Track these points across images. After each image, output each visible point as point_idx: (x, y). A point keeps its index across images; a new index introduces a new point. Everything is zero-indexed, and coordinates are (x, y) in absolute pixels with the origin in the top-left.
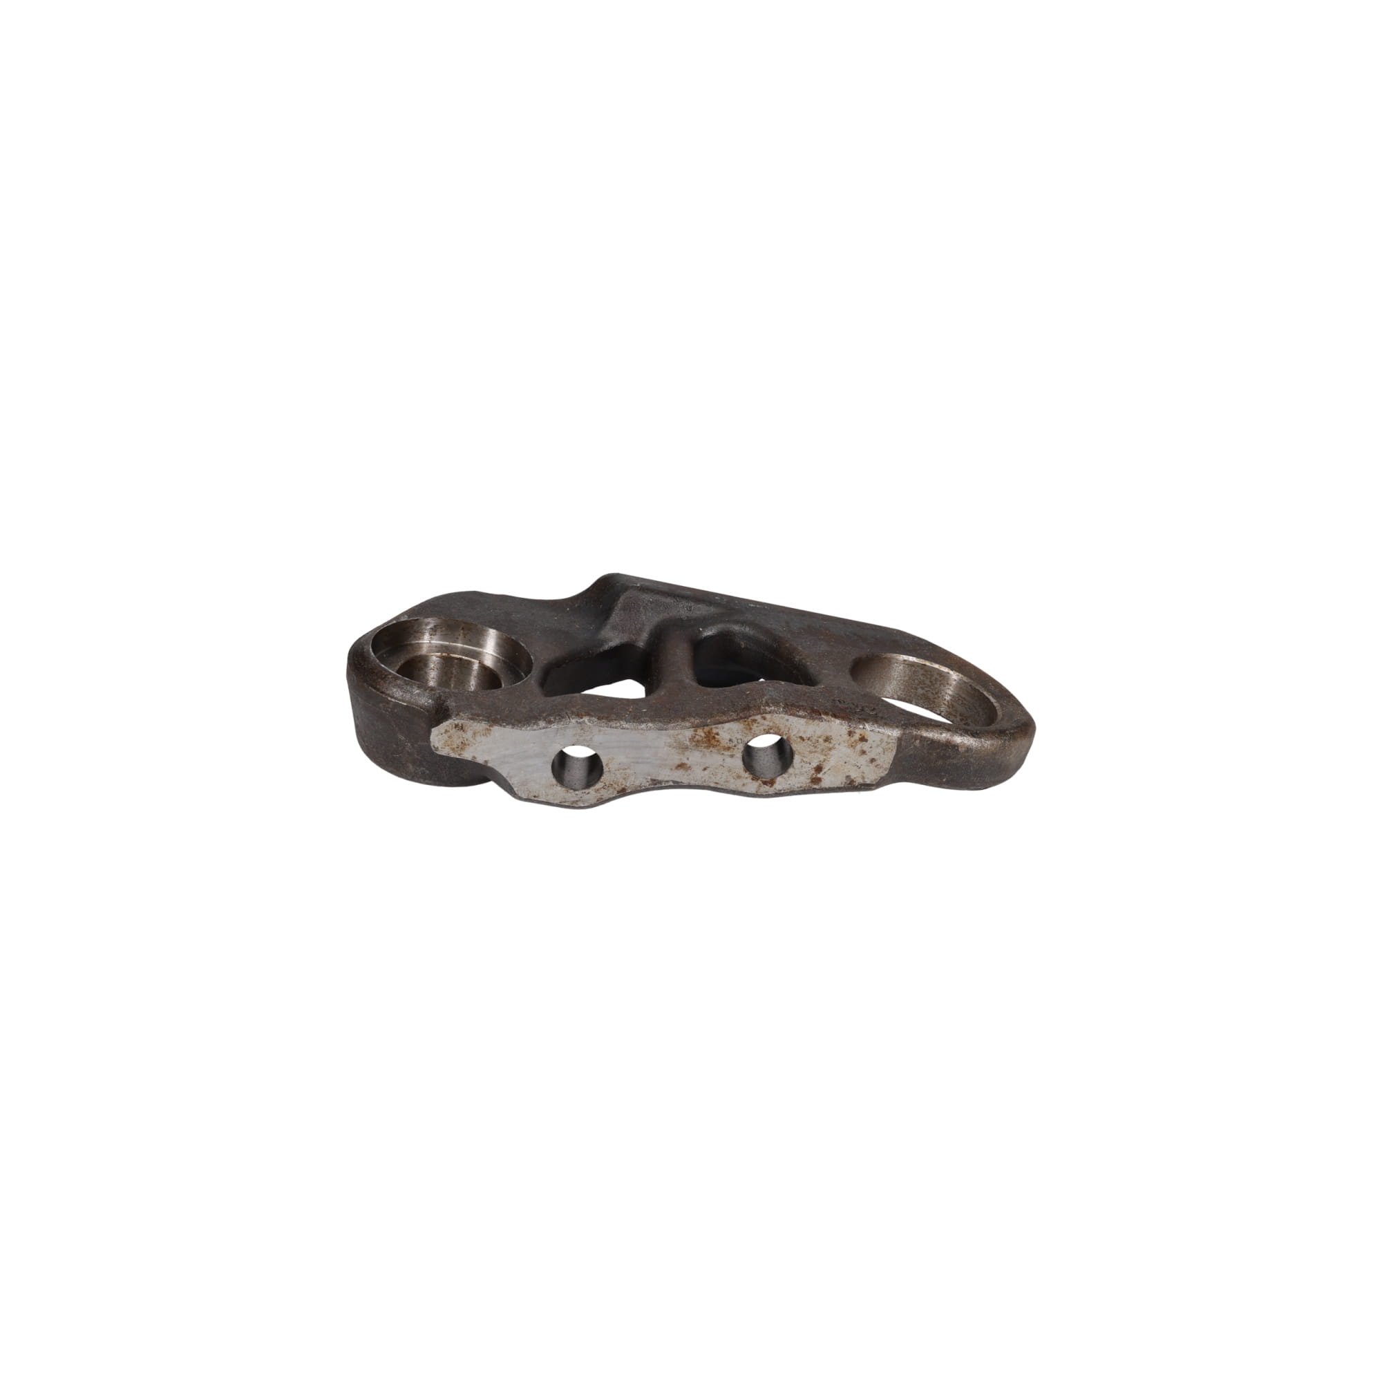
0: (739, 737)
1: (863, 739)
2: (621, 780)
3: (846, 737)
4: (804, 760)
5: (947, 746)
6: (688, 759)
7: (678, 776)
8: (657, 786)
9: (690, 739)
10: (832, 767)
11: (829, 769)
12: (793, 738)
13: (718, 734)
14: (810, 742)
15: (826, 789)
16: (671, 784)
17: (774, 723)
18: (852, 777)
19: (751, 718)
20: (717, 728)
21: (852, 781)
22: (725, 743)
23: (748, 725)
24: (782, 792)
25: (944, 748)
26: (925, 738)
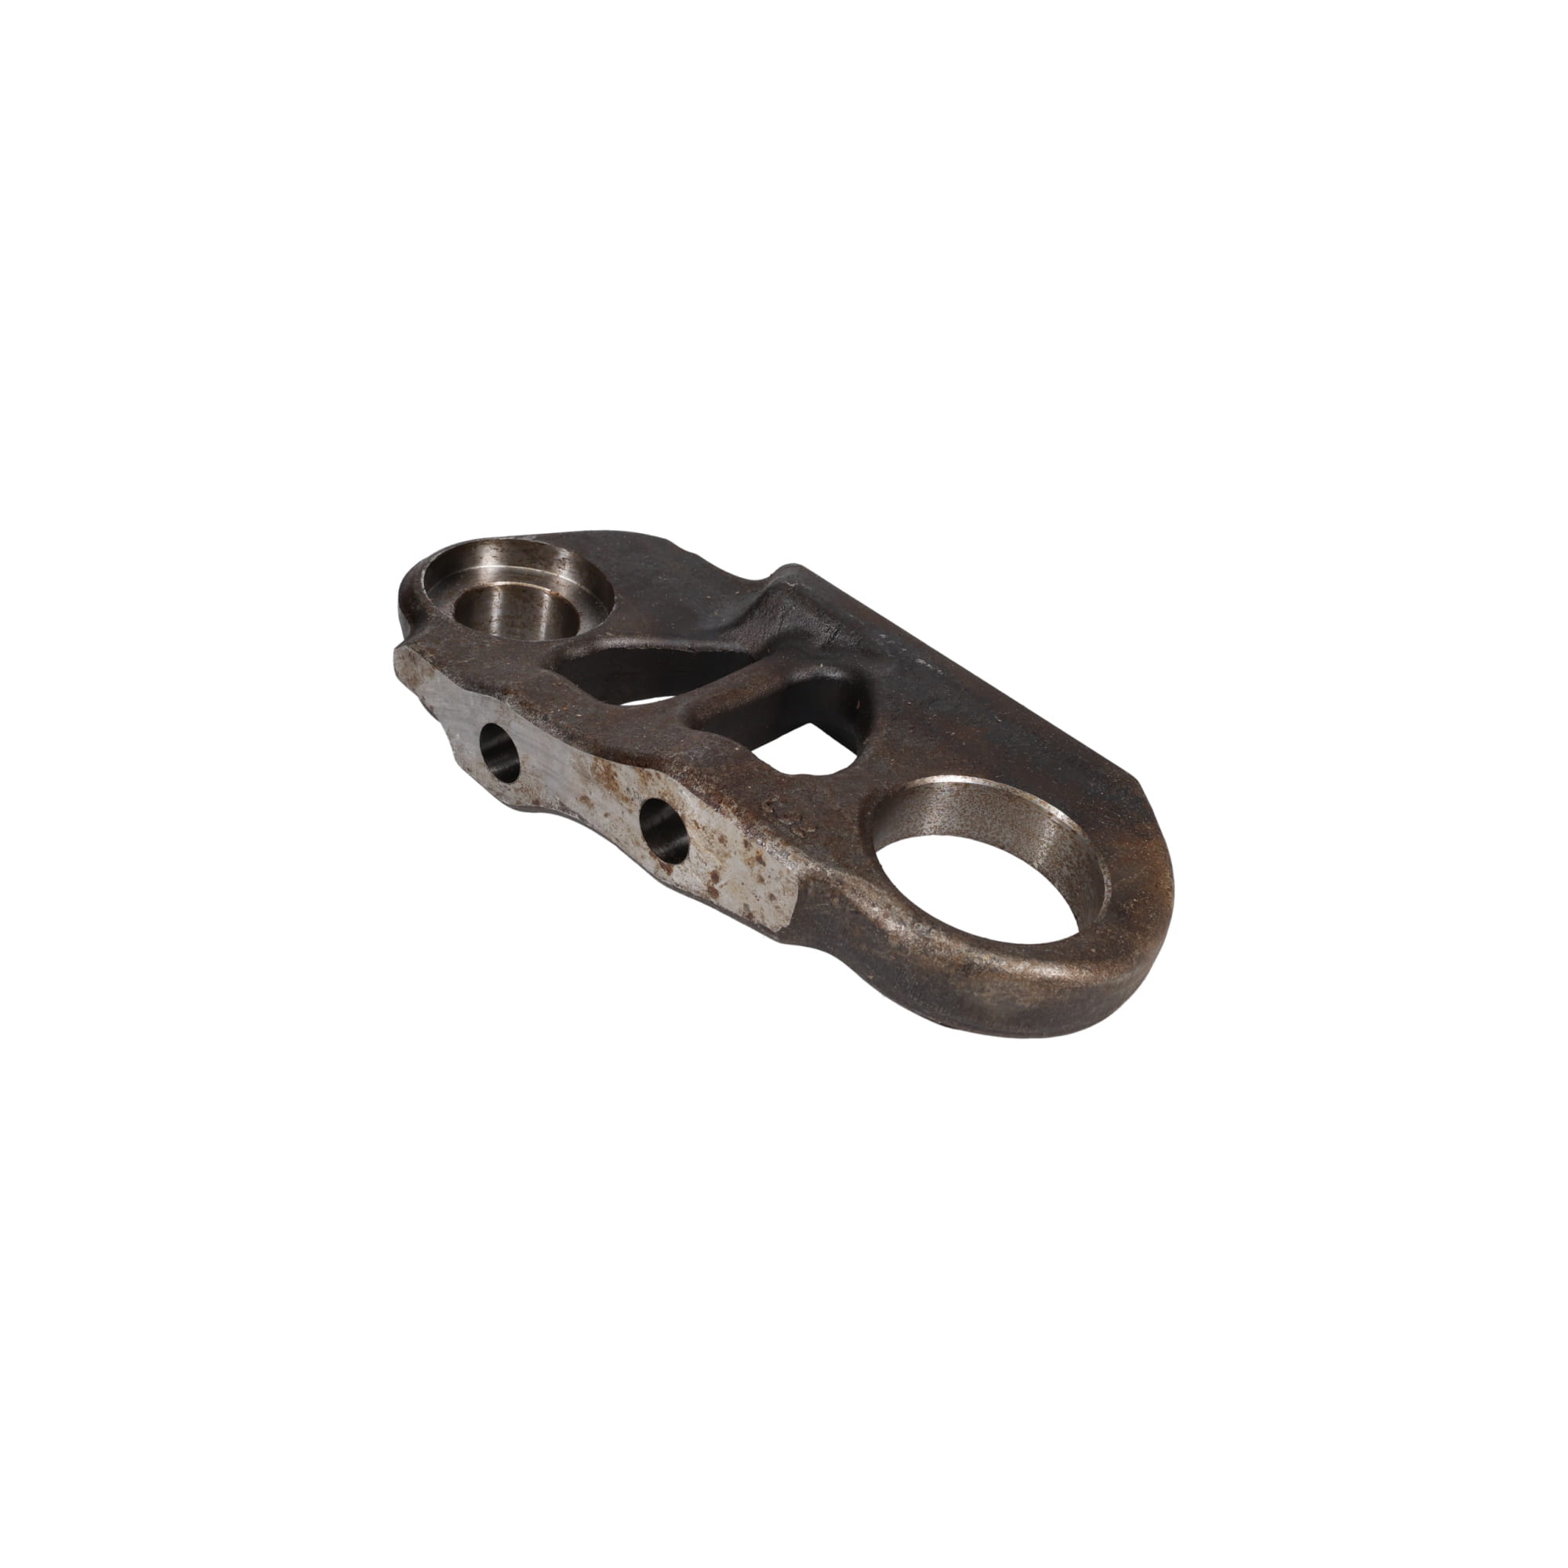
0: (636, 789)
1: (760, 859)
2: (535, 788)
3: (741, 847)
4: (700, 855)
5: (874, 926)
6: (591, 793)
7: (580, 808)
8: (565, 813)
9: (591, 768)
10: (728, 881)
11: (726, 884)
12: (688, 819)
13: (616, 775)
14: (704, 833)
15: (723, 908)
16: (576, 817)
17: (668, 787)
18: (751, 909)
19: (646, 769)
20: (615, 766)
21: (750, 916)
22: (622, 789)
23: (643, 777)
24: (680, 887)
25: (870, 927)
26: (848, 900)
